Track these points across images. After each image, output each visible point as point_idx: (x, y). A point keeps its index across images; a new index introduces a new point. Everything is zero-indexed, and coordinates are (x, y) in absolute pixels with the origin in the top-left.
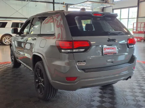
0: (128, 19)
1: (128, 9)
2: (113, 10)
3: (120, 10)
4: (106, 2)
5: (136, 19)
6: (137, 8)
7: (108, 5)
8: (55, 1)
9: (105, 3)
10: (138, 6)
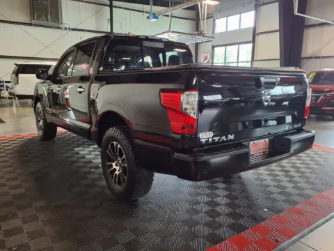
0: (238, 62)
1: (237, 46)
2: (213, 47)
3: (224, 47)
4: (201, 34)
5: (250, 63)
6: (251, 45)
7: (205, 39)
8: (114, 31)
9: (199, 35)
10: (254, 41)
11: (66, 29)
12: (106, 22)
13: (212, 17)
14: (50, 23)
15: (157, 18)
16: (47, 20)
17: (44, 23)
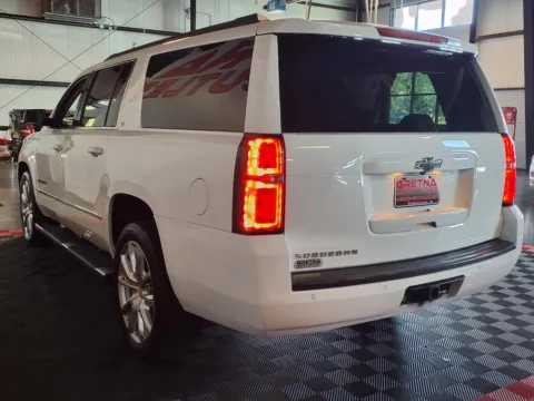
11: (106, 28)
12: (183, 14)
13: (389, 5)
14: (78, 17)
15: (283, 8)
16: (73, 11)
17: (68, 16)
